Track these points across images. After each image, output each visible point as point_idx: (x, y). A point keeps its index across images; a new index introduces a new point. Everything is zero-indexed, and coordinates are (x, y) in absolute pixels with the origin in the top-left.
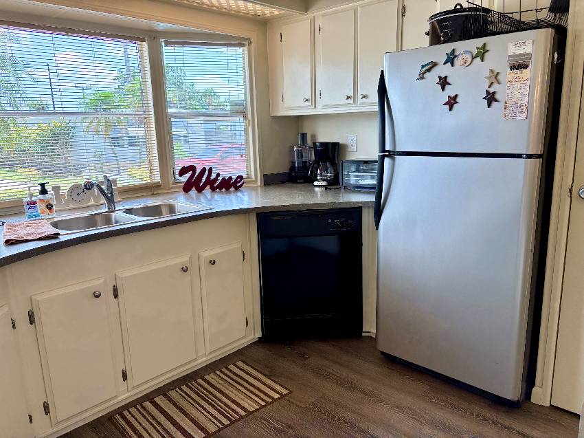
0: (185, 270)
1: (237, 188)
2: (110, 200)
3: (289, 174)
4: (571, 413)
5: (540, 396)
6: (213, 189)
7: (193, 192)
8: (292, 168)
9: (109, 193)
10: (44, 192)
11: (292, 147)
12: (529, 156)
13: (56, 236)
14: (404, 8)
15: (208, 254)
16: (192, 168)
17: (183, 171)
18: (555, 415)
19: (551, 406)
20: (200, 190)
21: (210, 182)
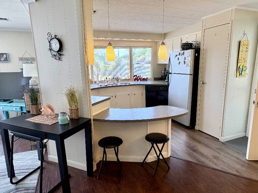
0: (129, 95)
1: (146, 80)
2: (118, 81)
3: (161, 78)
4: (209, 135)
5: (197, 128)
6: (141, 80)
7: (136, 81)
8: (162, 77)
9: (117, 80)
10: (107, 79)
11: (162, 71)
12: (190, 75)
13: (107, 85)
14: (182, 40)
15: (134, 93)
16: (136, 76)
17: (134, 76)
18: (199, 132)
19: (198, 130)
20: (138, 80)
21: (140, 79)
